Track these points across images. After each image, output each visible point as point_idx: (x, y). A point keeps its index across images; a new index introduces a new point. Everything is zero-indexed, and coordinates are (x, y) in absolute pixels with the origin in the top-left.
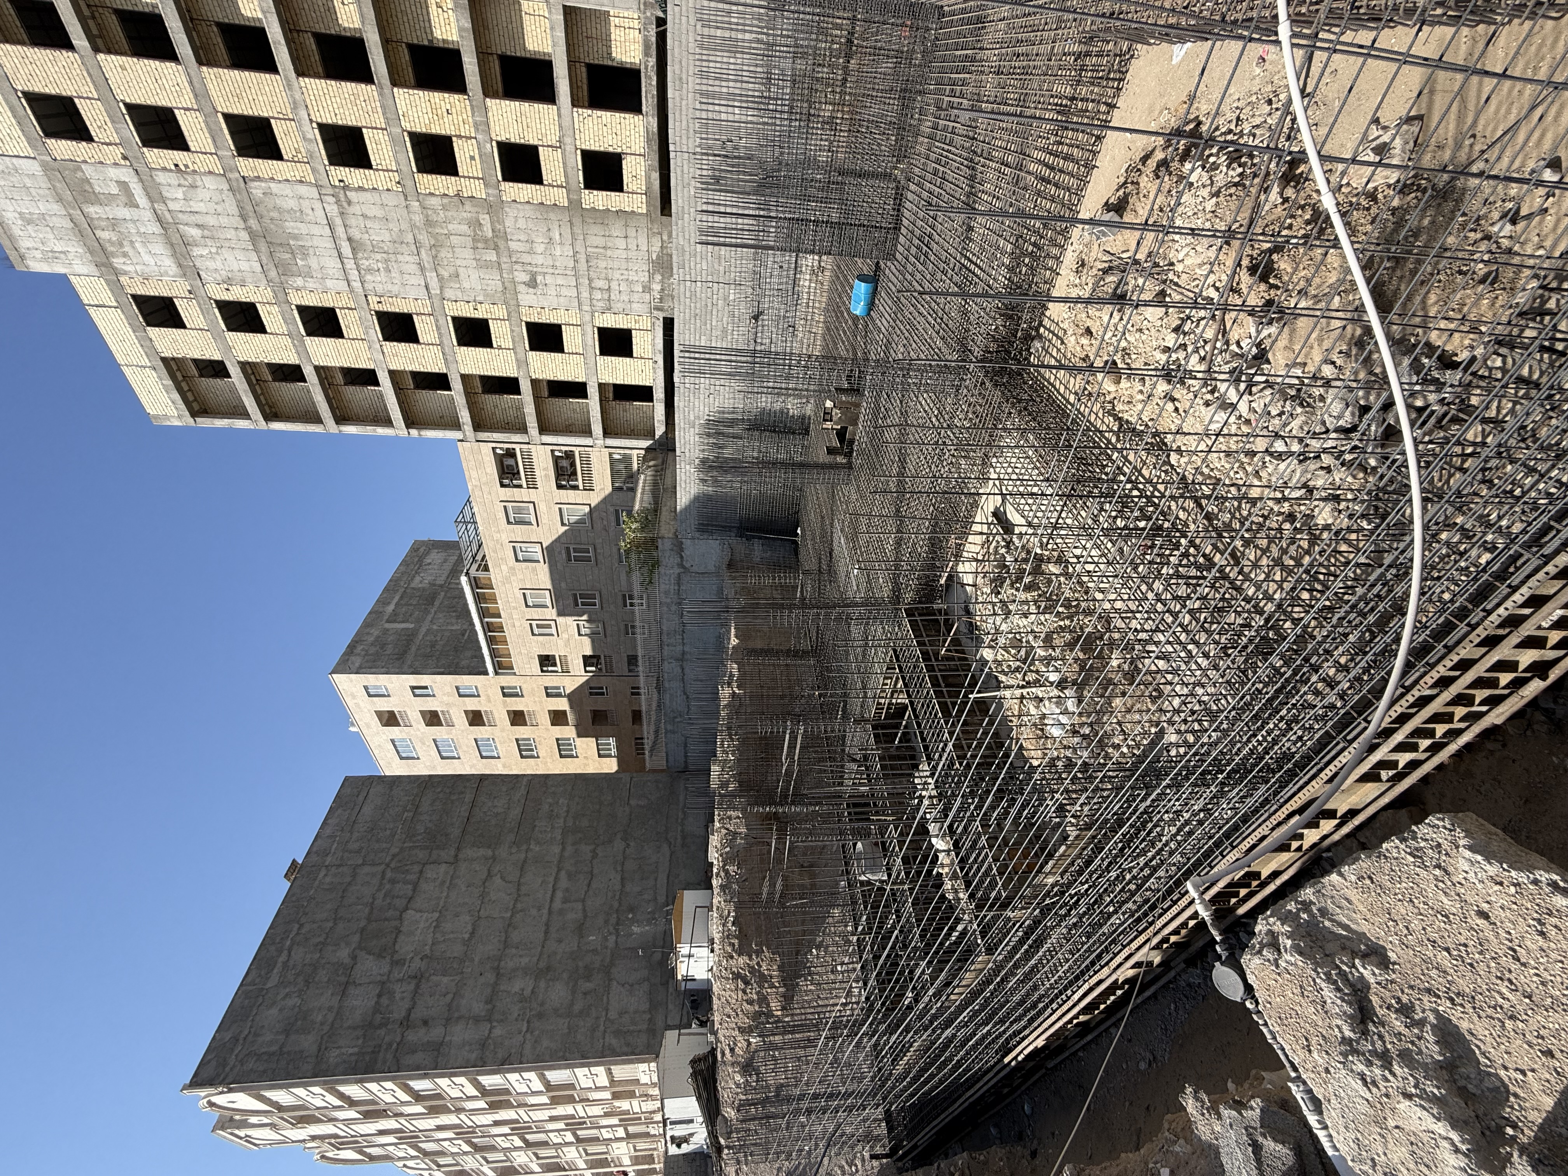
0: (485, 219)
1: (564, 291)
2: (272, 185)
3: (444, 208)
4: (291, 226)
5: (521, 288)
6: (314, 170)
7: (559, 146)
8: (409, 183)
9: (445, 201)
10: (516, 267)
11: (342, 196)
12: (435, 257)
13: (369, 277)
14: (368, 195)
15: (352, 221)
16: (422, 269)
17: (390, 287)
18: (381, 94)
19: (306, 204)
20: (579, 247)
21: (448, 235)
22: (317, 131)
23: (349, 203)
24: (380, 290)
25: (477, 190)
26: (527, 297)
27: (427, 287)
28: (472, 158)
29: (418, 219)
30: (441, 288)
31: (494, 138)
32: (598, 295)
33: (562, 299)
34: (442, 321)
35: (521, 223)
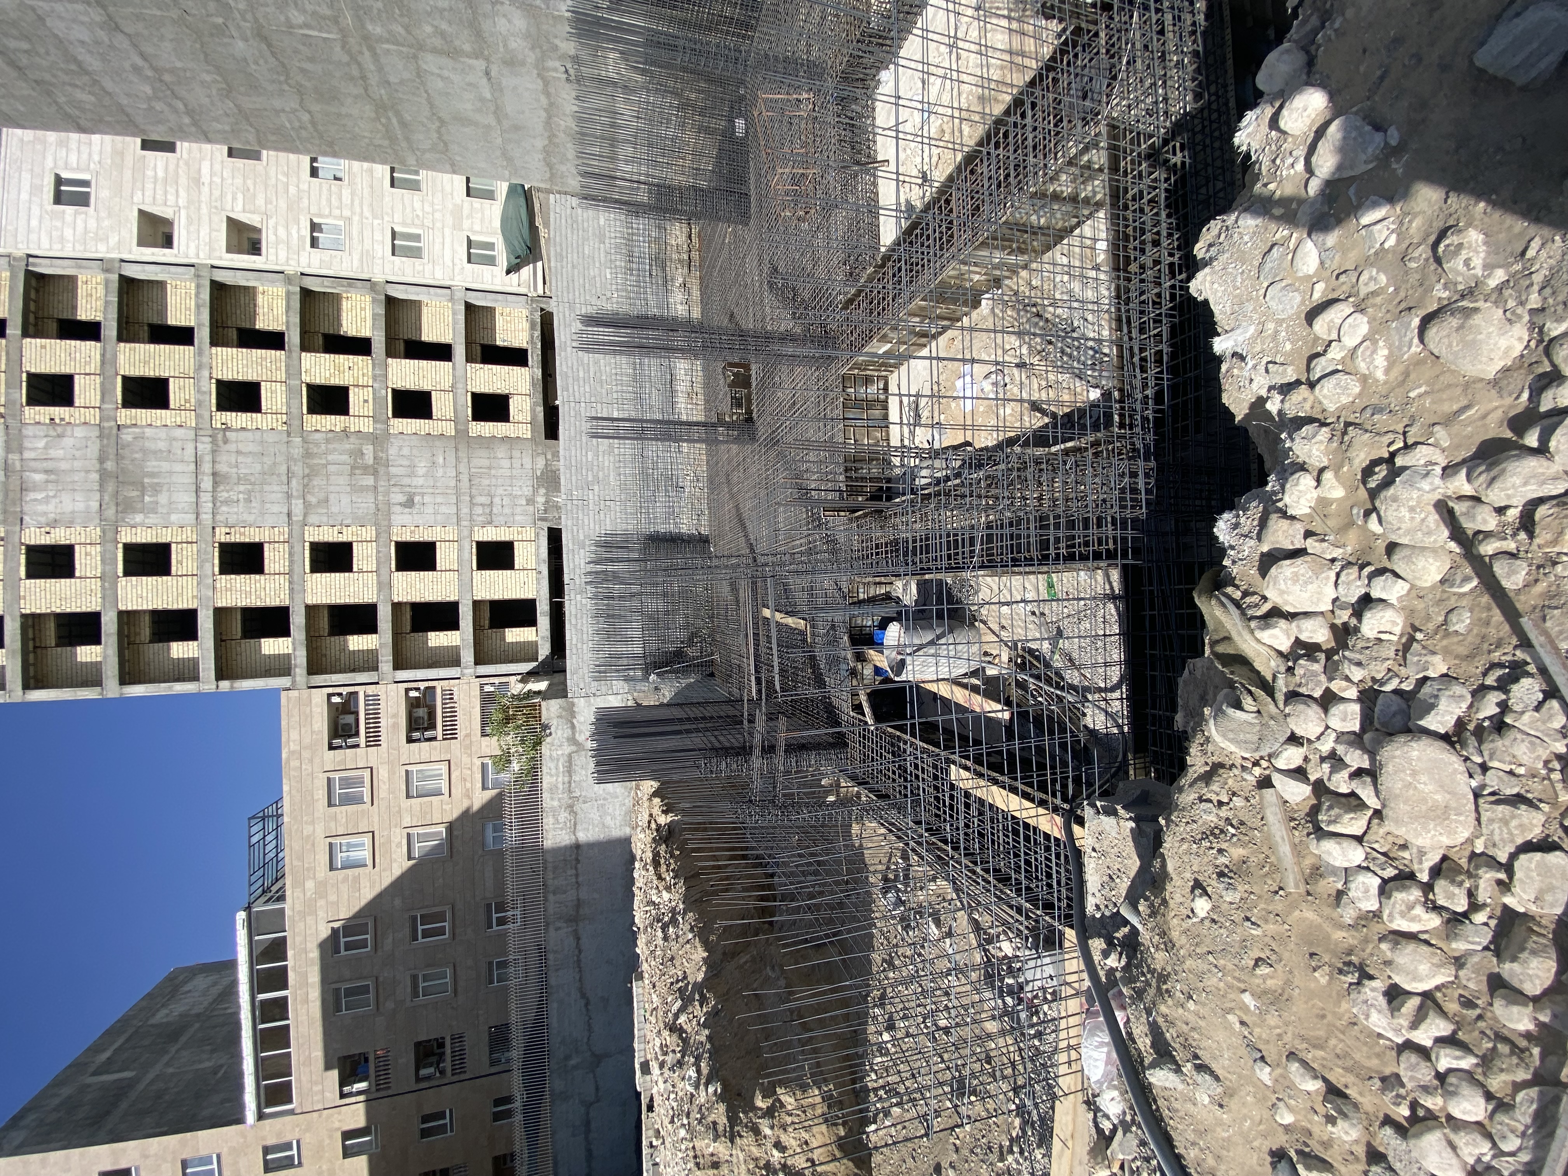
0: (368, 450)
1: (444, 509)
2: (147, 430)
3: (328, 441)
4: (152, 465)
5: (398, 509)
6: (197, 416)
7: (453, 389)
8: (296, 423)
9: (330, 435)
10: (394, 489)
11: (220, 436)
12: (305, 486)
13: (224, 509)
14: (249, 434)
15: (223, 458)
16: (289, 496)
17: (245, 516)
18: (288, 357)
19: (177, 445)
20: (463, 468)
21: (325, 466)
22: (214, 387)
23: (226, 441)
24: (231, 521)
25: (367, 426)
26: (400, 517)
27: (289, 515)
28: (366, 401)
29: (297, 451)
30: (305, 515)
31: (390, 385)
32: (479, 510)
33: (439, 517)
34: (298, 548)
35: (406, 451)
